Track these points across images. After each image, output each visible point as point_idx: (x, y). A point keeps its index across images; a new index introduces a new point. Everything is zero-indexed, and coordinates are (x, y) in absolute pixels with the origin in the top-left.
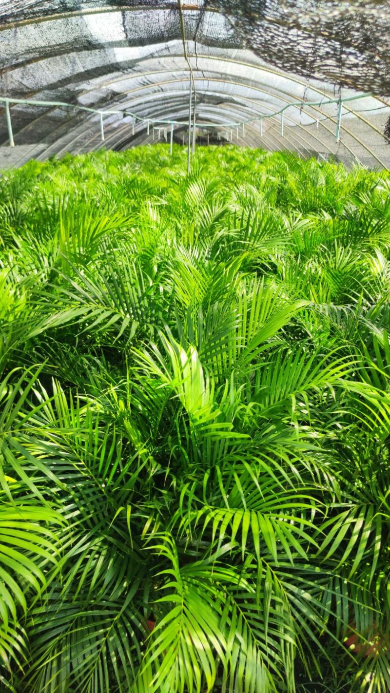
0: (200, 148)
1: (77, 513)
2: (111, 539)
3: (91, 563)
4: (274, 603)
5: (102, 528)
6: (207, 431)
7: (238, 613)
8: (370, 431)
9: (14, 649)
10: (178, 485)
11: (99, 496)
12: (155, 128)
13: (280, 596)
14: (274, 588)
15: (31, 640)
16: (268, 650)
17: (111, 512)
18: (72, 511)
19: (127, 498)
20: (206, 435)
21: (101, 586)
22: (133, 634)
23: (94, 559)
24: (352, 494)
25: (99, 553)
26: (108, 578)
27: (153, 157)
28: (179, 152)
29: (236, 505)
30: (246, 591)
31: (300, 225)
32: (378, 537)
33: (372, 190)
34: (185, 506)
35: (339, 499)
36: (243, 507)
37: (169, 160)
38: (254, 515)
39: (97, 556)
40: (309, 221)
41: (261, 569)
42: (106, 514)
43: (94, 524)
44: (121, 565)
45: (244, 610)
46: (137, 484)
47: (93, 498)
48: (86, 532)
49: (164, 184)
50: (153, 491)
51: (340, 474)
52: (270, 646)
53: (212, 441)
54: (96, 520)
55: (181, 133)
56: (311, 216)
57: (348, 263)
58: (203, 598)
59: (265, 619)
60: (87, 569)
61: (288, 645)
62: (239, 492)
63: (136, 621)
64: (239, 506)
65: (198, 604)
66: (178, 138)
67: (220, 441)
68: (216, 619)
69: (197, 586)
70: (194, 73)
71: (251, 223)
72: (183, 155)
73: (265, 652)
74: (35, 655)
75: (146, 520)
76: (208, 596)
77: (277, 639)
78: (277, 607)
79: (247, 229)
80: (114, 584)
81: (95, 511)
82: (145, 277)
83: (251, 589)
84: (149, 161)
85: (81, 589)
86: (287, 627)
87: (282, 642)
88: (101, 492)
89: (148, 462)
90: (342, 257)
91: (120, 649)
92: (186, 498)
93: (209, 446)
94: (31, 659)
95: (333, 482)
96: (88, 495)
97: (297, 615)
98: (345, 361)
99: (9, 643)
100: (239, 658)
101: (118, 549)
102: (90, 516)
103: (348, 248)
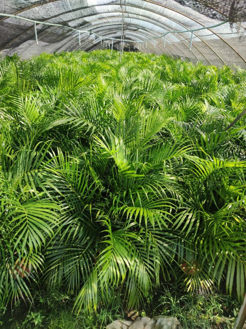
0: (125, 53)
1: (68, 207)
2: (82, 219)
3: (73, 229)
4: (152, 248)
5: (78, 215)
6: (126, 174)
7: (136, 251)
8: (197, 177)
9: (39, 264)
10: (112, 196)
11: (77, 200)
12: (104, 41)
13: (155, 244)
14: (152, 241)
15: (46, 260)
16: (149, 266)
17: (82, 208)
18: (65, 206)
19: (90, 201)
20: (125, 176)
21: (77, 239)
22: (90, 259)
23: (75, 227)
24: (188, 203)
25: (77, 225)
26: (80, 235)
27: (103, 55)
28: (115, 54)
29: (138, 206)
30: (140, 242)
31: (171, 88)
32: (198, 221)
33: (205, 73)
34: (115, 206)
35: (182, 205)
36: (140, 207)
37: (110, 57)
38: (145, 210)
39: (76, 226)
40: (175, 87)
41: (147, 233)
42: (80, 208)
43: (75, 213)
44: (86, 230)
45: (139, 250)
46: (94, 196)
47: (75, 201)
48: (72, 216)
49: (108, 68)
50: (102, 199)
51: (183, 195)
52: (149, 264)
53: (128, 179)
54: (76, 210)
55: (117, 45)
56: (176, 85)
57: (192, 106)
58: (121, 244)
59: (148, 253)
60: (71, 231)
61: (157, 264)
62: (139, 200)
63: (92, 254)
64: (139, 206)
65: (119, 246)
66: (115, 47)
67: (131, 178)
68: (127, 252)
69: (119, 239)
70: (124, 14)
71: (149, 85)
72: (117, 55)
73: (147, 267)
74: (48, 267)
75: (98, 210)
76: (124, 243)
77: (152, 261)
78: (153, 249)
79: (146, 88)
80: (83, 238)
81: (75, 206)
82: (99, 107)
83: (142, 241)
84: (101, 57)
85: (69, 239)
86: (157, 257)
87: (155, 263)
88: (78, 199)
89: (100, 186)
90: (189, 103)
91: (85, 264)
92: (116, 202)
93: (126, 181)
94: (46, 268)
95: (180, 198)
96: (72, 200)
97: (161, 253)
98: (188, 147)
99: (36, 261)
100: (136, 268)
101: (85, 224)
102: (73, 209)
103: (192, 99)
